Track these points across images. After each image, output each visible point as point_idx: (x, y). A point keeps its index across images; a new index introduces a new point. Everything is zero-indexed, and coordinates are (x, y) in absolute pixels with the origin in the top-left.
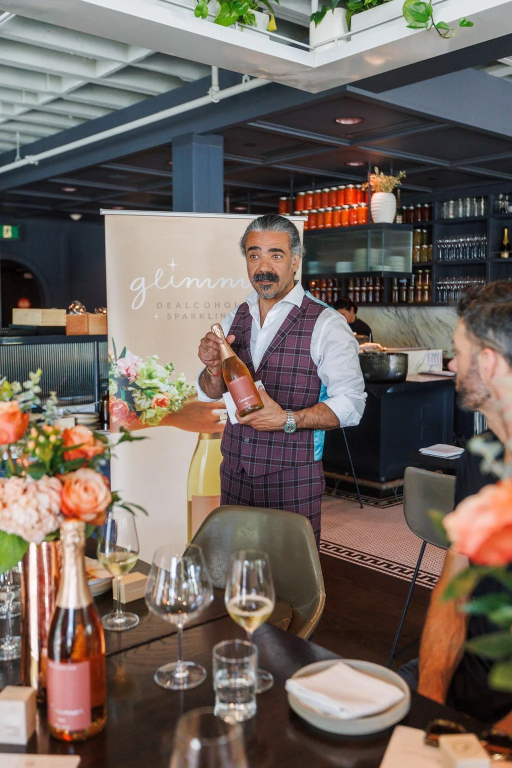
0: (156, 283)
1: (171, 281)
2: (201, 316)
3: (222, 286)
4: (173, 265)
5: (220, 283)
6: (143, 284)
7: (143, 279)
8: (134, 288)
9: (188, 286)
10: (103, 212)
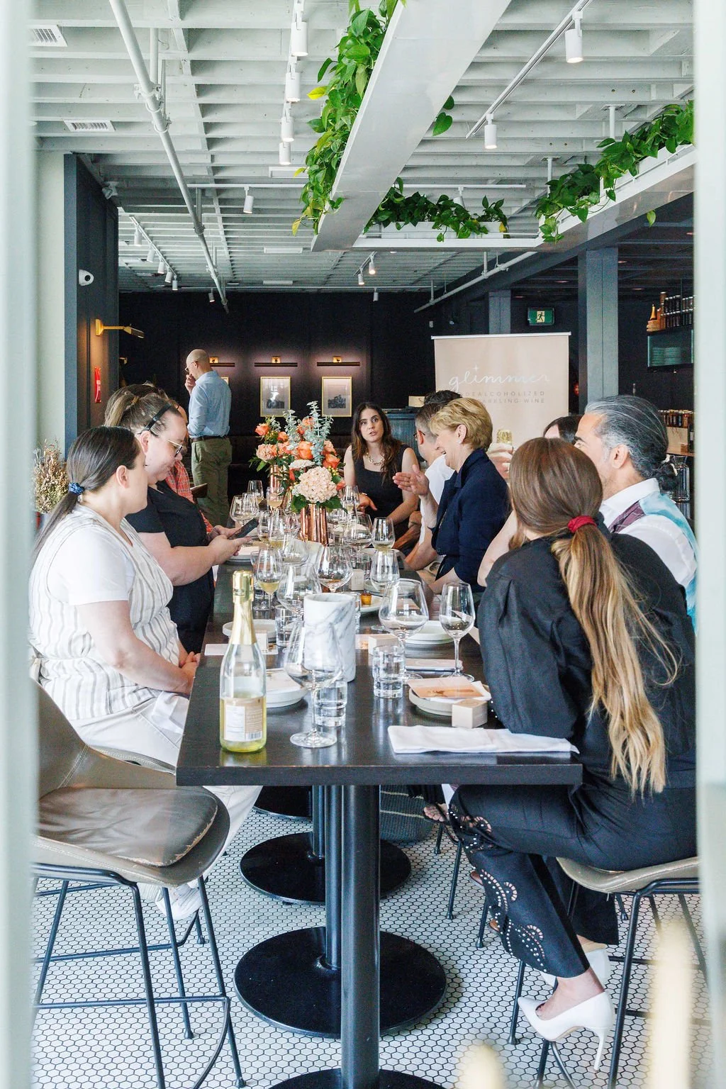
0: (465, 380)
1: (475, 379)
2: (495, 401)
3: (510, 381)
4: (476, 368)
5: (508, 379)
6: (457, 381)
7: (457, 378)
8: (452, 383)
9: (486, 381)
10: (433, 338)
